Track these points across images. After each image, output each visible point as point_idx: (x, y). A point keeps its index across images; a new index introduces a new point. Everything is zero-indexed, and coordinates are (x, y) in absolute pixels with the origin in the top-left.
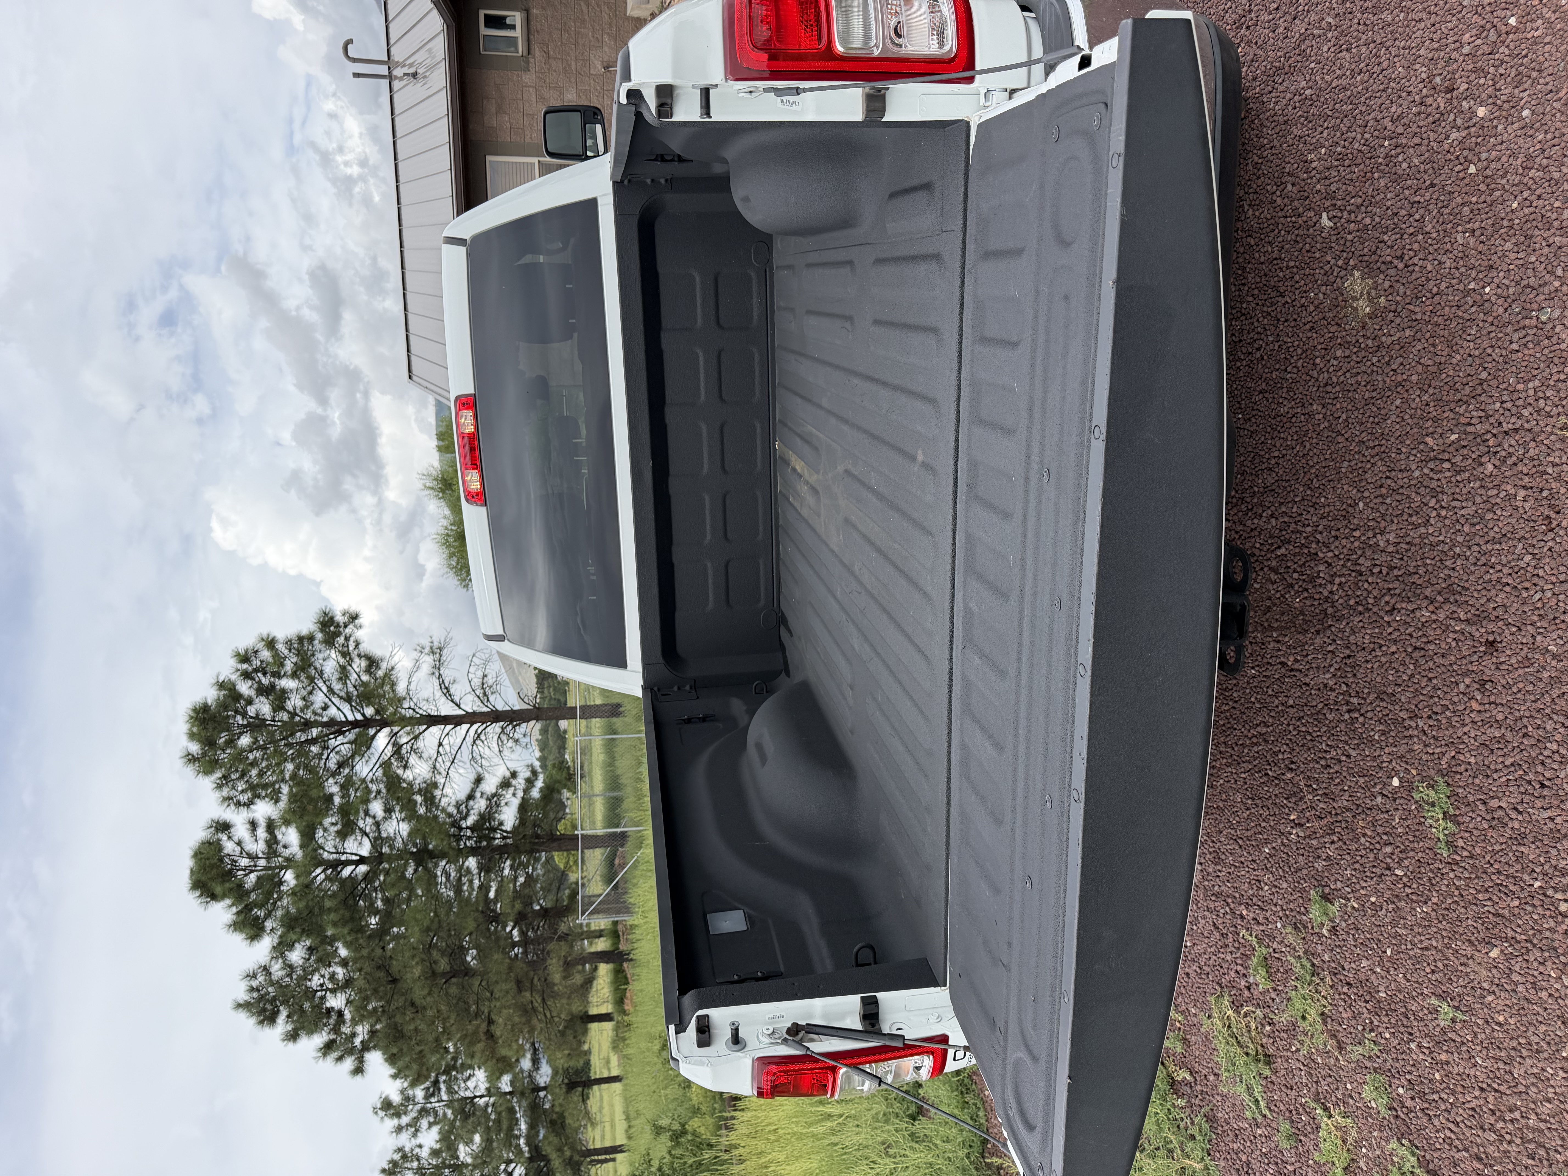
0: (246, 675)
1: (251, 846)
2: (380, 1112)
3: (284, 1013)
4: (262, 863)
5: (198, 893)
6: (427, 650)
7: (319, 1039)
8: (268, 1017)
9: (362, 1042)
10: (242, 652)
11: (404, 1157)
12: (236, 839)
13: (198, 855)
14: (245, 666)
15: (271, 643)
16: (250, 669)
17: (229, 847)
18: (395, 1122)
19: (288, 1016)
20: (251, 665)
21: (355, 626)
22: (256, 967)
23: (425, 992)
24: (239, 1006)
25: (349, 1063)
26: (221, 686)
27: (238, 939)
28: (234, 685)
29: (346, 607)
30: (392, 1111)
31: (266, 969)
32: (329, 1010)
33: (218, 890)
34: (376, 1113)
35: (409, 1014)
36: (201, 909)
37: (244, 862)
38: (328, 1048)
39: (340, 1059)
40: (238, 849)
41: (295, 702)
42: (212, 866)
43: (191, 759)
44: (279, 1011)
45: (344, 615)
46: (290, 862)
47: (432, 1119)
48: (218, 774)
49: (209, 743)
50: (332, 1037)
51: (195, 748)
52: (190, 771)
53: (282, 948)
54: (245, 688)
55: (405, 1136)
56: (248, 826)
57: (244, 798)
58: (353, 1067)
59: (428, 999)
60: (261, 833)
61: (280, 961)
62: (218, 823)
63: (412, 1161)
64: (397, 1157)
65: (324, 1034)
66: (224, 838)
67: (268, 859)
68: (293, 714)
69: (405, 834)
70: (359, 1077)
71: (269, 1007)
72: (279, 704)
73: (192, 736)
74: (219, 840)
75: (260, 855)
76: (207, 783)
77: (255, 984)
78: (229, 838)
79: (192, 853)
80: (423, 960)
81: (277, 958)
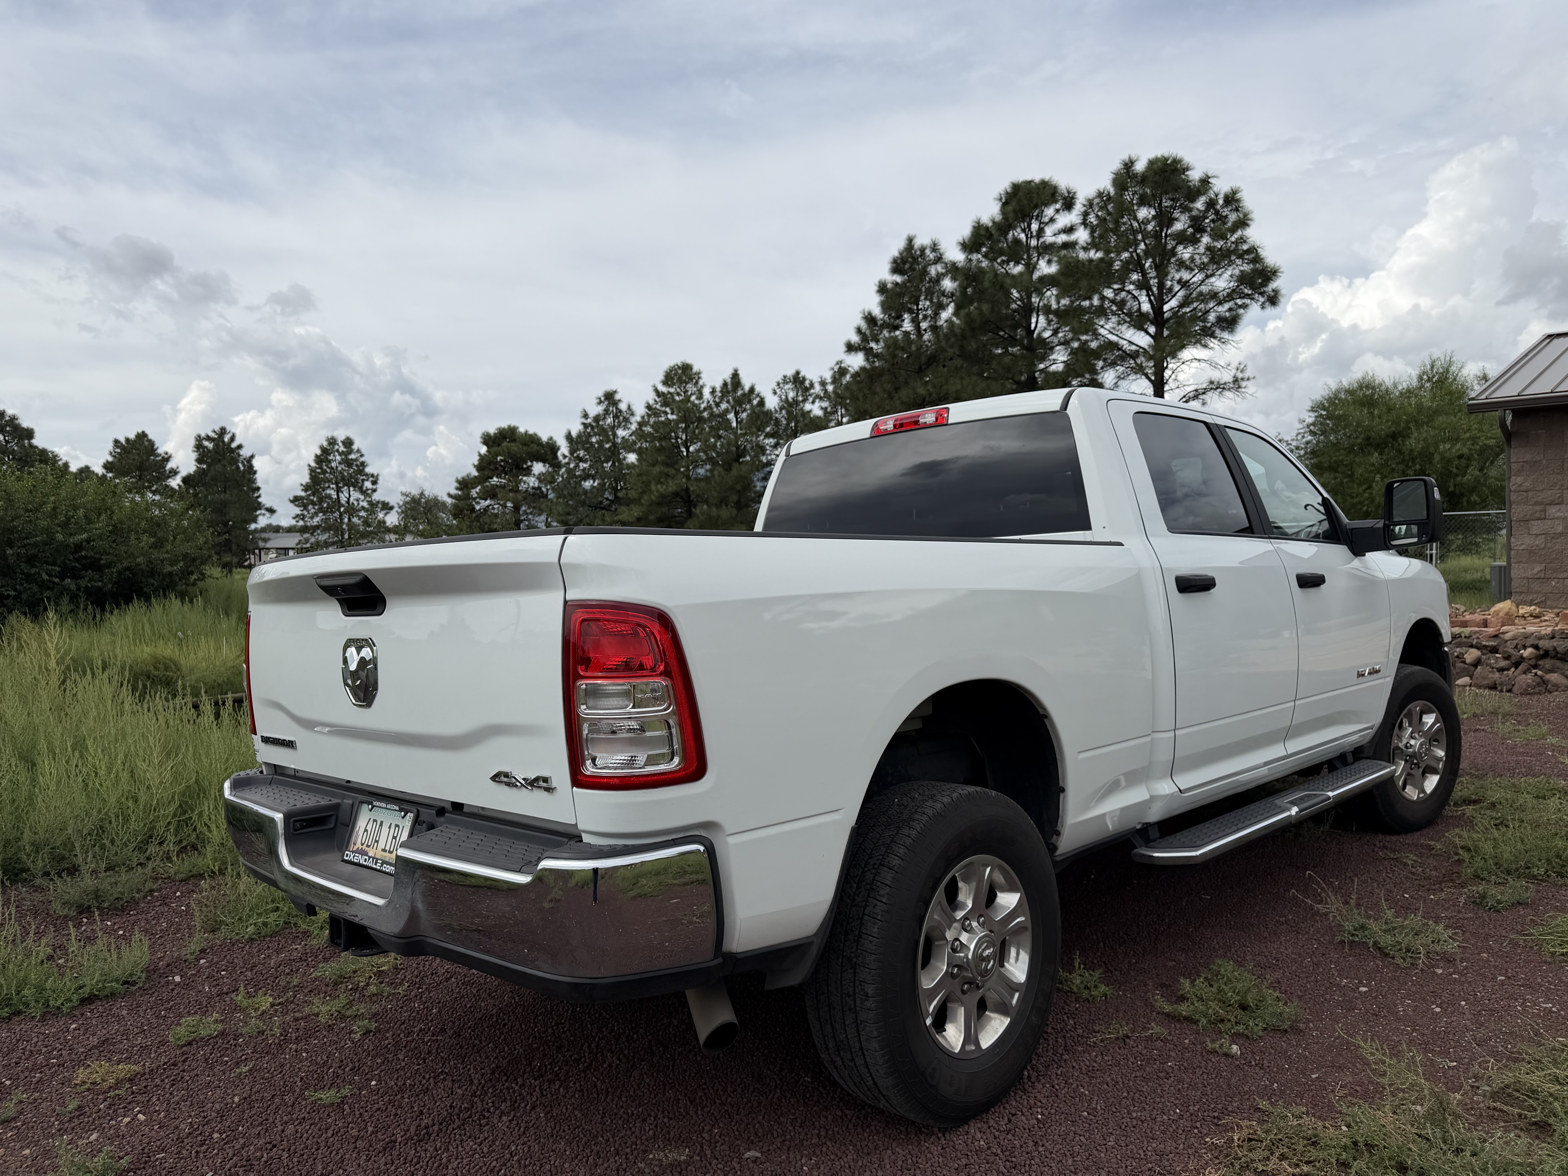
0: (1211, 204)
1: (1049, 231)
2: (838, 366)
3: (898, 279)
4: (1034, 242)
5: (1009, 190)
6: (1240, 375)
7: (877, 312)
8: (898, 266)
9: (872, 348)
10: (1238, 196)
11: (807, 389)
12: (1057, 216)
13: (1044, 184)
14: (1221, 202)
15: (1243, 223)
16: (1218, 207)
17: (1049, 212)
18: (829, 380)
19: (897, 284)
20: (1222, 207)
21: (1263, 303)
22: (941, 251)
23: (904, 399)
24: (910, 240)
25: (855, 339)
26: (1205, 182)
27: (966, 232)
28: (1204, 194)
29: (1283, 292)
30: (837, 377)
31: (939, 259)
32: (899, 317)
33: (1009, 208)
34: (837, 364)
35: (888, 386)
36: (996, 194)
37: (1035, 226)
38: (870, 319)
39: (859, 331)
40: (1046, 220)
41: (1185, 253)
42: (1030, 200)
43: (1129, 165)
44: (904, 275)
45: (1273, 291)
46: (1031, 268)
47: (829, 410)
48: (1112, 191)
49: (1143, 179)
50: (880, 323)
51: (1140, 167)
52: (1116, 165)
53: (953, 270)
54: (1200, 204)
55: (817, 389)
56: (1069, 225)
57: (1092, 219)
58: (852, 342)
59: (898, 402)
60: (1063, 238)
61: (944, 271)
62: (1073, 198)
63: (803, 396)
64: (807, 383)
65: (881, 316)
66: (1058, 206)
67: (1036, 248)
68: (1173, 253)
69: (1053, 368)
70: (844, 349)
71: (907, 266)
72: (1183, 238)
73: (1152, 163)
74: (1056, 202)
75: (1042, 240)
76: (1105, 183)
77: (928, 252)
78: (1057, 211)
79: (1047, 179)
80: (930, 395)
81: (946, 267)
